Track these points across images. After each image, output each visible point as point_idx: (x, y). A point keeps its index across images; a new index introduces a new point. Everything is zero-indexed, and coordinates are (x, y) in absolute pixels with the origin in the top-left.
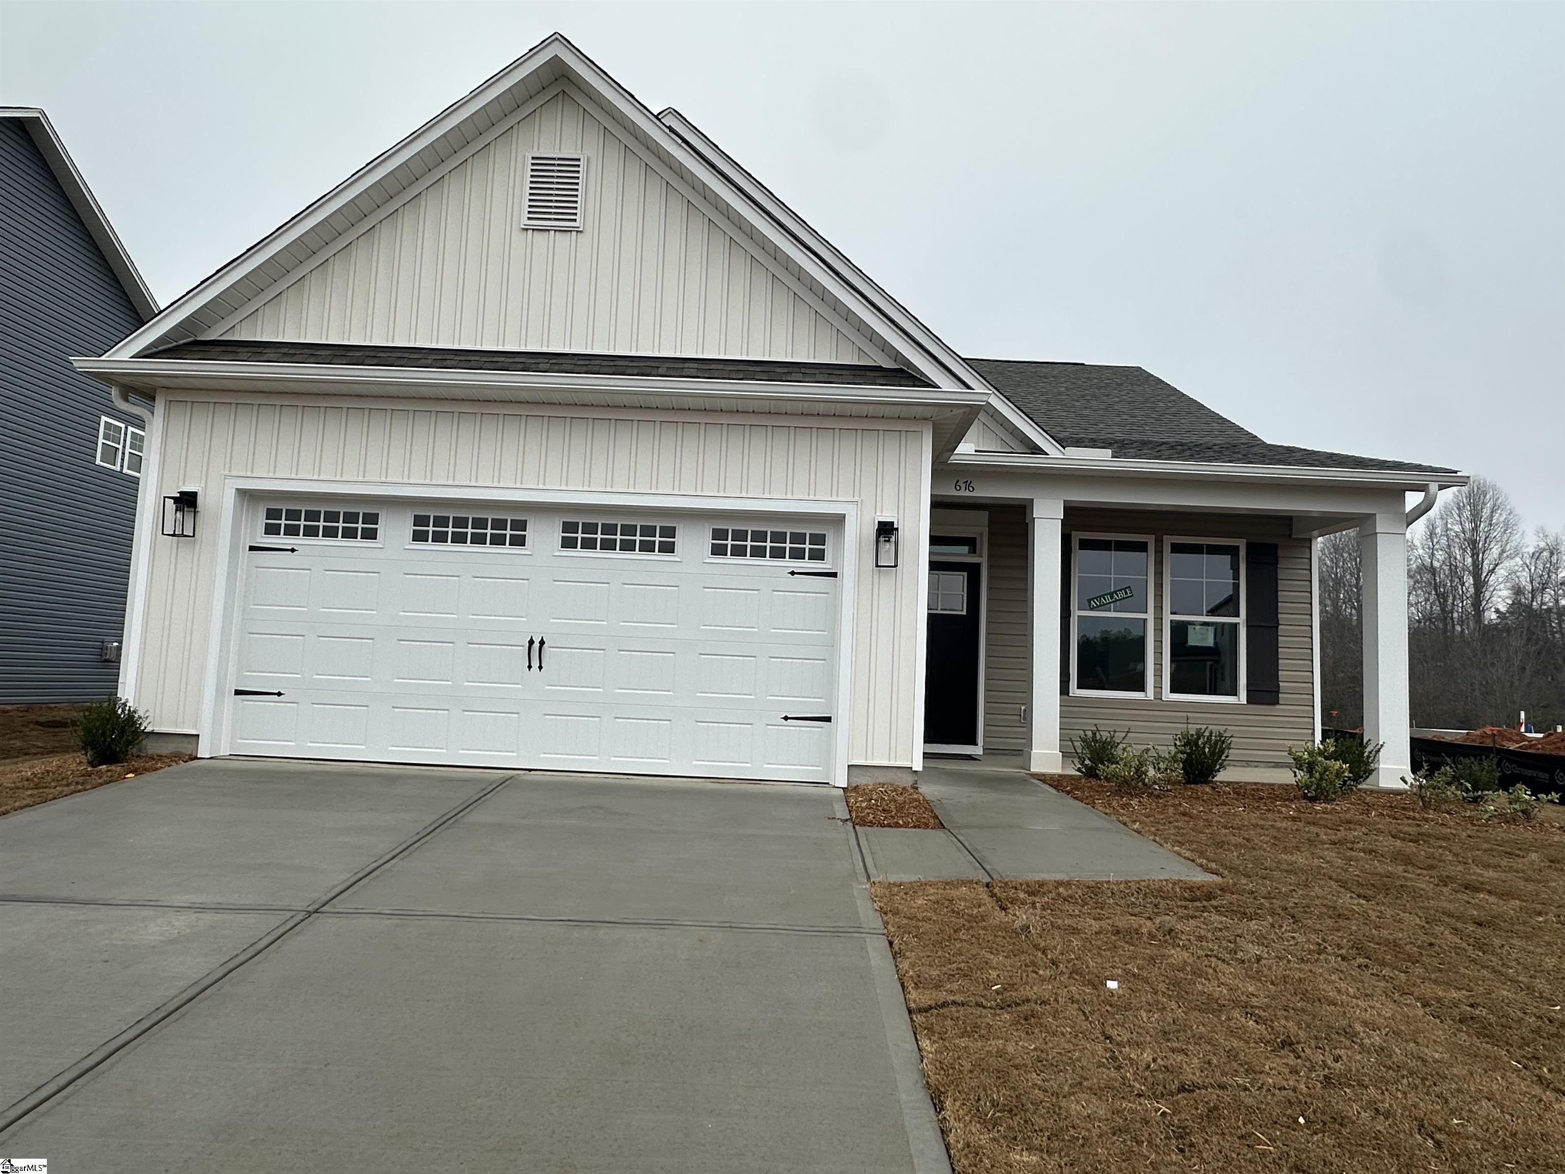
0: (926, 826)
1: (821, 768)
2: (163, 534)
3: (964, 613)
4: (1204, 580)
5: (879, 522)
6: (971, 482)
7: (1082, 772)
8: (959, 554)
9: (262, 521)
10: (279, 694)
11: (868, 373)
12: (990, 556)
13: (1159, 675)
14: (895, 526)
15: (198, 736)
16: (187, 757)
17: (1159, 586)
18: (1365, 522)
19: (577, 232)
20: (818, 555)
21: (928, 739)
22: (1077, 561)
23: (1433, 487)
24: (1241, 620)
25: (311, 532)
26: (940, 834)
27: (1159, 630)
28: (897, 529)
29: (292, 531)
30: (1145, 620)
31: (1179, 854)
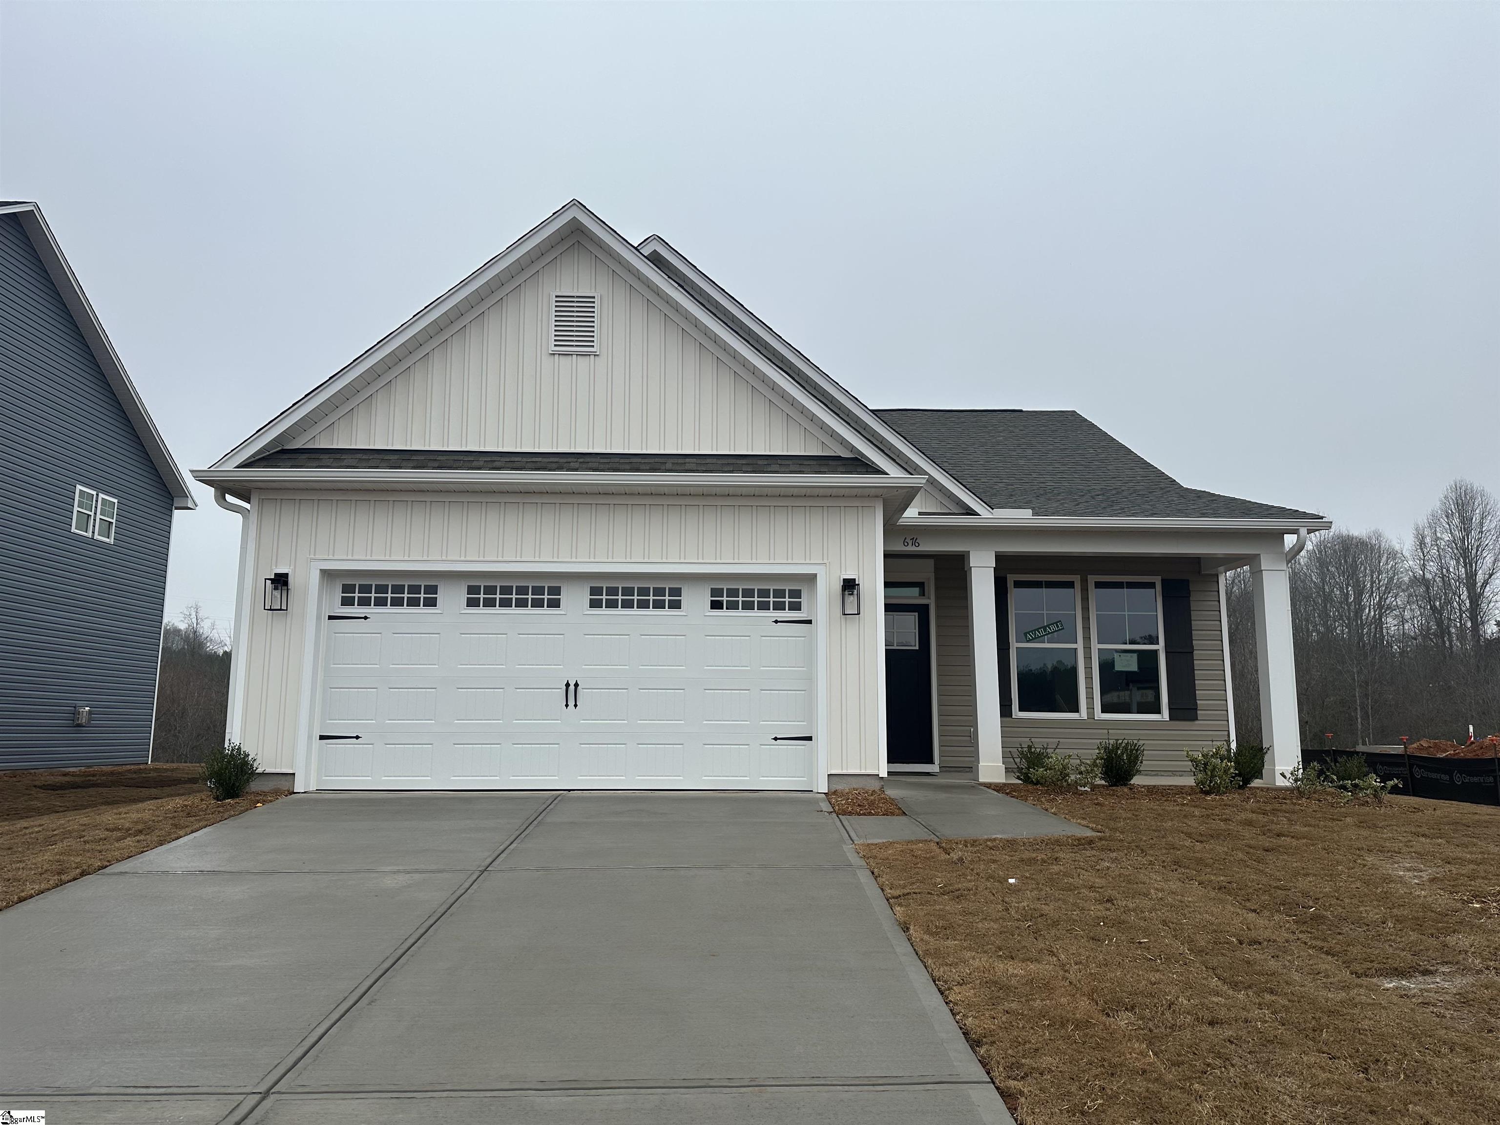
0: (893, 814)
1: (805, 779)
2: (265, 609)
3: (917, 648)
4: (1126, 613)
5: (844, 579)
6: (917, 539)
7: (1021, 779)
8: (910, 595)
9: (339, 595)
10: (357, 737)
11: (830, 462)
12: (938, 598)
13: (1090, 697)
14: (857, 583)
15: (294, 774)
16: (286, 792)
17: (1086, 619)
18: (1252, 560)
19: (595, 355)
20: (796, 607)
21: (890, 761)
22: (1013, 599)
23: (1303, 531)
24: (1161, 647)
25: (382, 602)
26: (903, 818)
27: (1088, 658)
28: (859, 585)
29: (364, 602)
30: (1076, 649)
31: (1080, 824)
